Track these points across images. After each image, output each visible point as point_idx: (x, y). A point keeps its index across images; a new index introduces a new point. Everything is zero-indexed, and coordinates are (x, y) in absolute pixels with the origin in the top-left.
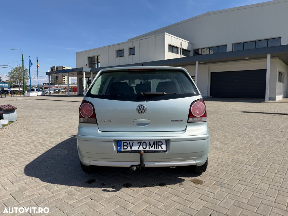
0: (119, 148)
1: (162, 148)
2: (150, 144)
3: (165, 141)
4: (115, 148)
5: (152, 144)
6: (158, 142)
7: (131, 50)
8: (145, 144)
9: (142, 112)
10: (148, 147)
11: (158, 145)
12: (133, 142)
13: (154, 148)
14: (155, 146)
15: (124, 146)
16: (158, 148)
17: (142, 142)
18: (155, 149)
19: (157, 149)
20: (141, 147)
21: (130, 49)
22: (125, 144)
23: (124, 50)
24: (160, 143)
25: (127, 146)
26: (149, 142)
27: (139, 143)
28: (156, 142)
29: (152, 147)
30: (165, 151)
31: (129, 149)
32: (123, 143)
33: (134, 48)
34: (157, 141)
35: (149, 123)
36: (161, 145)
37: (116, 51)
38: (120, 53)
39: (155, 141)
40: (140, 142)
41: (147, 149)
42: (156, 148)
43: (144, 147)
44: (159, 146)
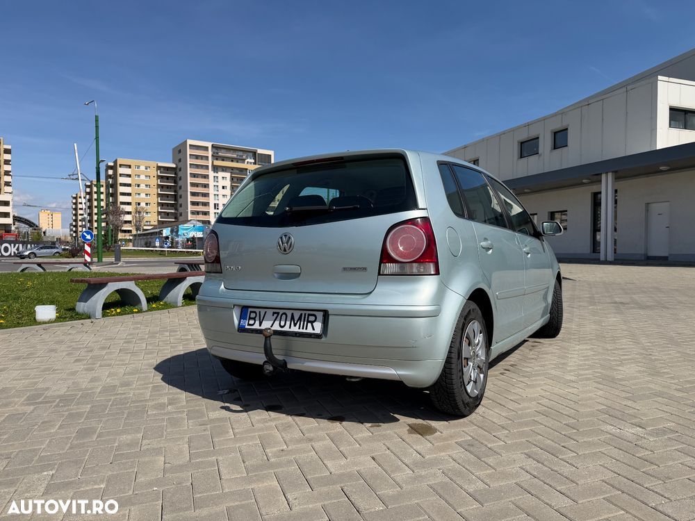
0: (242, 321)
1: (314, 329)
2: (292, 318)
3: (322, 313)
4: (236, 322)
5: (296, 319)
6: (309, 315)
7: (558, 135)
8: (284, 316)
9: (285, 250)
10: (288, 323)
11: (308, 322)
12: (266, 313)
13: (299, 328)
14: (302, 323)
15: (250, 318)
16: (306, 329)
17: (281, 312)
18: (301, 330)
19: (304, 331)
20: (277, 323)
21: (555, 133)
22: (253, 315)
23: (538, 138)
24: (312, 318)
25: (254, 319)
26: (292, 314)
27: (276, 315)
28: (305, 314)
29: (295, 325)
30: (318, 336)
31: (256, 326)
32: (251, 312)
33: (567, 129)
34: (308, 312)
35: (300, 274)
36: (312, 322)
37: (518, 142)
38: (528, 147)
39: (303, 312)
40: (278, 313)
41: (286, 329)
42: (303, 328)
43: (282, 323)
44: (309, 324)
